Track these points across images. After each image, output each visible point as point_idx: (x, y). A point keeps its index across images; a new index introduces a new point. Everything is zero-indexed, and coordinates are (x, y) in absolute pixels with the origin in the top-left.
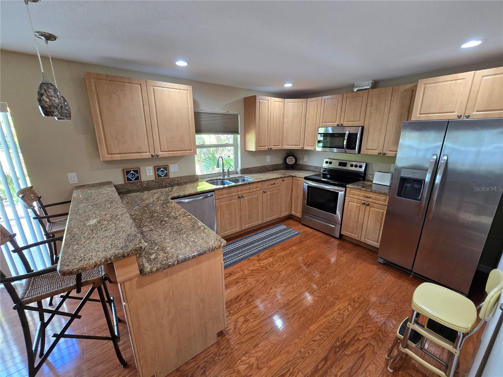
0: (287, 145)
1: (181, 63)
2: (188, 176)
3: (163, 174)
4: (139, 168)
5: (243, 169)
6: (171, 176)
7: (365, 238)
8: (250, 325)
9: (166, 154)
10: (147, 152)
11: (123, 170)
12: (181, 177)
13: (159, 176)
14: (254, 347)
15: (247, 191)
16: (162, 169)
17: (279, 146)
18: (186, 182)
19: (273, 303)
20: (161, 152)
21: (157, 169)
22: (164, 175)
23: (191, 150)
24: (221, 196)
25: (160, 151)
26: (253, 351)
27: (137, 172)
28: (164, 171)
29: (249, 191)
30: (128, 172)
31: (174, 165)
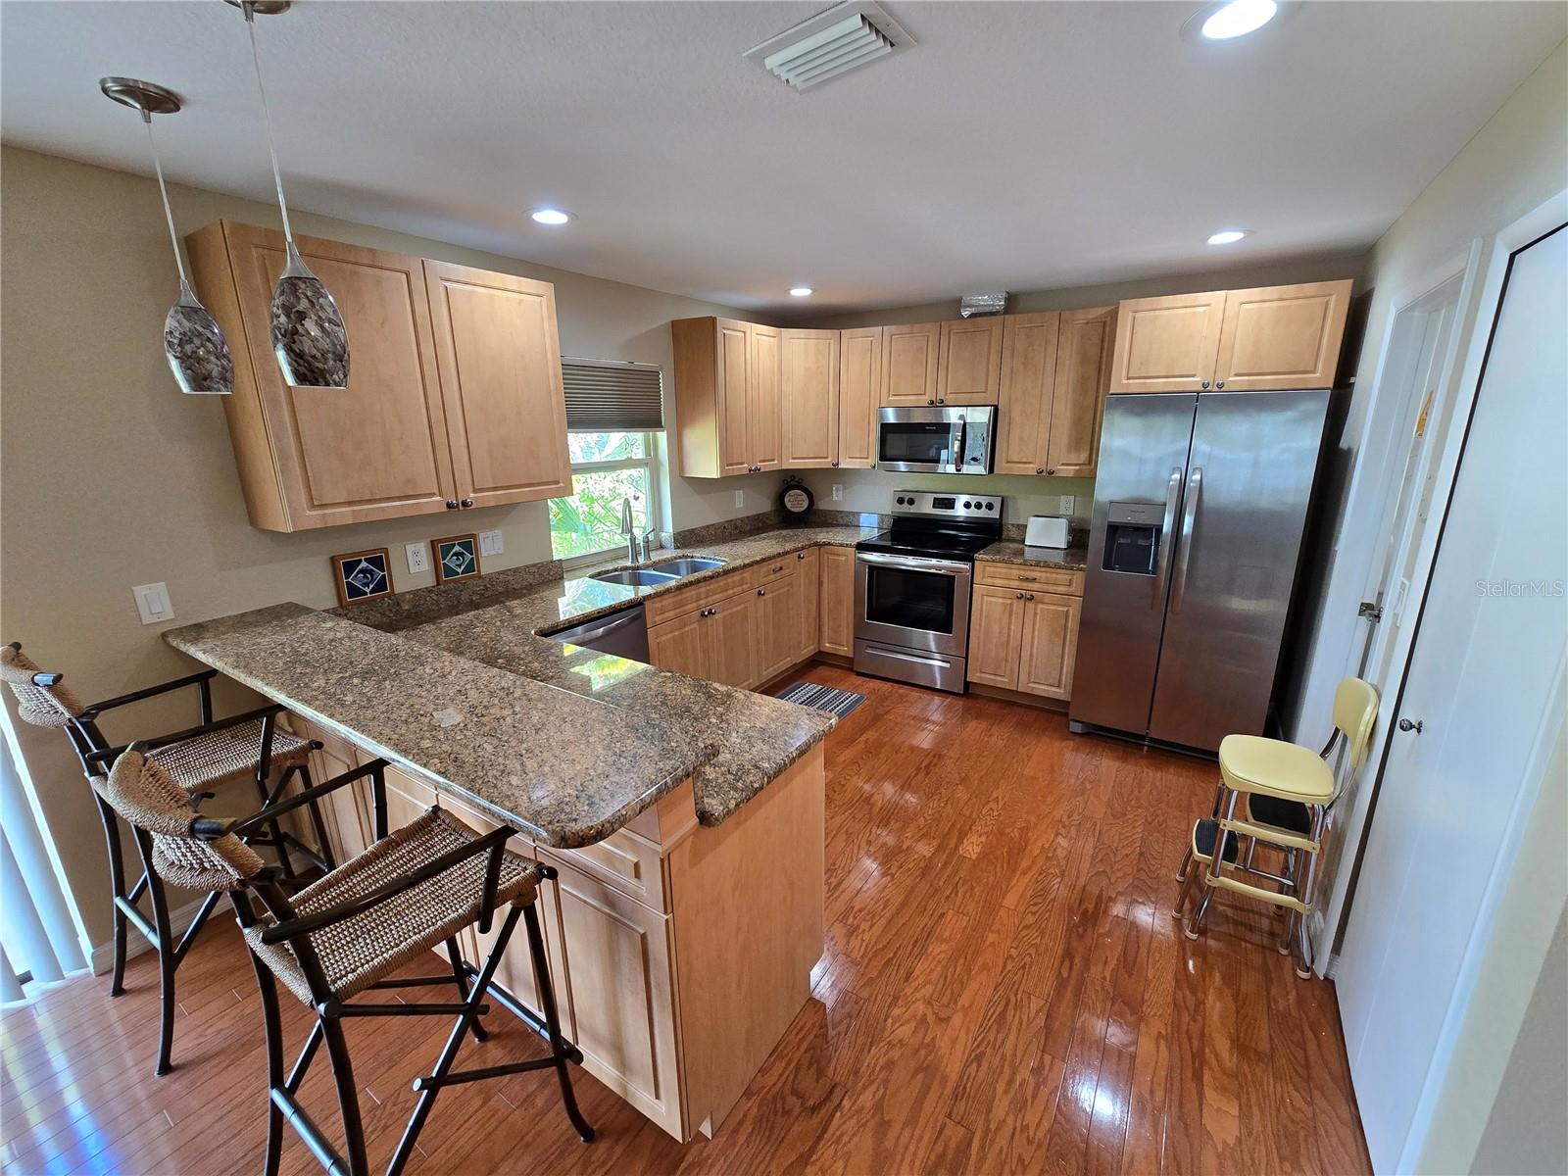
0: (793, 458)
1: (550, 217)
2: (534, 565)
3: (460, 566)
4: (386, 551)
5: (679, 534)
6: (486, 568)
7: (1030, 681)
8: (866, 937)
9: (488, 498)
10: (434, 494)
11: (333, 560)
12: (516, 571)
13: (450, 572)
14: (907, 978)
15: (721, 595)
16: (457, 548)
17: (773, 460)
18: (531, 585)
19: (893, 875)
20: (475, 491)
21: (439, 549)
22: (463, 567)
23: (557, 482)
24: (660, 617)
25: (470, 488)
26: (909, 990)
27: (378, 562)
28: (462, 554)
29: (725, 593)
30: (350, 567)
31: (490, 534)
